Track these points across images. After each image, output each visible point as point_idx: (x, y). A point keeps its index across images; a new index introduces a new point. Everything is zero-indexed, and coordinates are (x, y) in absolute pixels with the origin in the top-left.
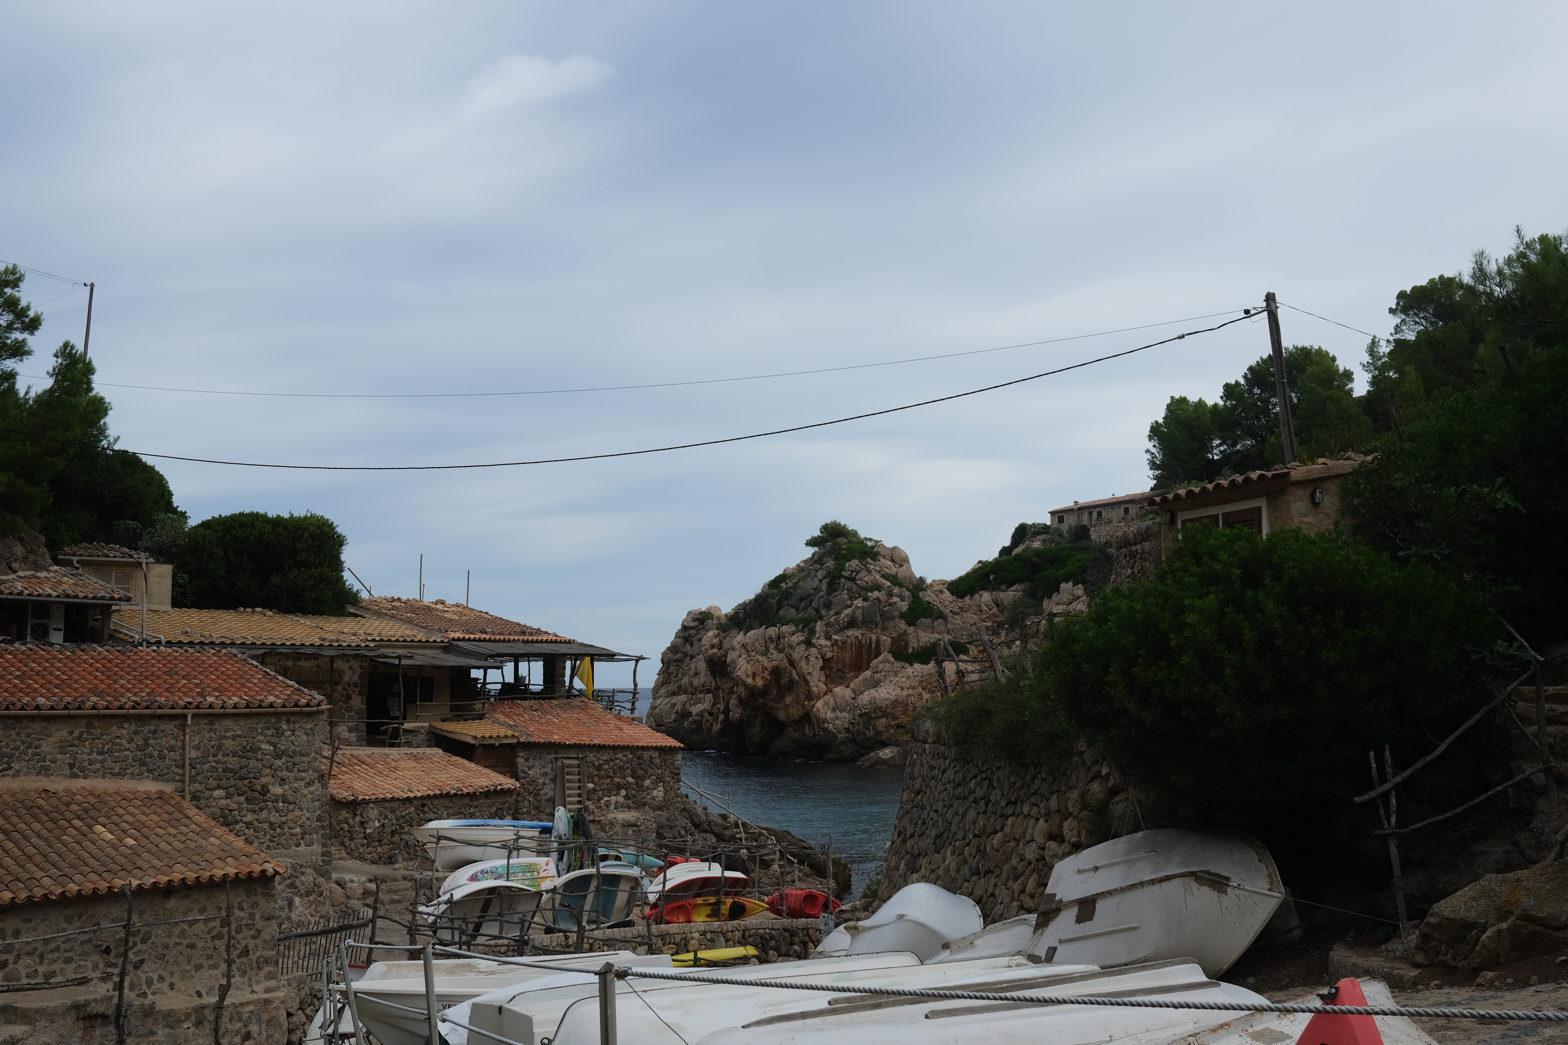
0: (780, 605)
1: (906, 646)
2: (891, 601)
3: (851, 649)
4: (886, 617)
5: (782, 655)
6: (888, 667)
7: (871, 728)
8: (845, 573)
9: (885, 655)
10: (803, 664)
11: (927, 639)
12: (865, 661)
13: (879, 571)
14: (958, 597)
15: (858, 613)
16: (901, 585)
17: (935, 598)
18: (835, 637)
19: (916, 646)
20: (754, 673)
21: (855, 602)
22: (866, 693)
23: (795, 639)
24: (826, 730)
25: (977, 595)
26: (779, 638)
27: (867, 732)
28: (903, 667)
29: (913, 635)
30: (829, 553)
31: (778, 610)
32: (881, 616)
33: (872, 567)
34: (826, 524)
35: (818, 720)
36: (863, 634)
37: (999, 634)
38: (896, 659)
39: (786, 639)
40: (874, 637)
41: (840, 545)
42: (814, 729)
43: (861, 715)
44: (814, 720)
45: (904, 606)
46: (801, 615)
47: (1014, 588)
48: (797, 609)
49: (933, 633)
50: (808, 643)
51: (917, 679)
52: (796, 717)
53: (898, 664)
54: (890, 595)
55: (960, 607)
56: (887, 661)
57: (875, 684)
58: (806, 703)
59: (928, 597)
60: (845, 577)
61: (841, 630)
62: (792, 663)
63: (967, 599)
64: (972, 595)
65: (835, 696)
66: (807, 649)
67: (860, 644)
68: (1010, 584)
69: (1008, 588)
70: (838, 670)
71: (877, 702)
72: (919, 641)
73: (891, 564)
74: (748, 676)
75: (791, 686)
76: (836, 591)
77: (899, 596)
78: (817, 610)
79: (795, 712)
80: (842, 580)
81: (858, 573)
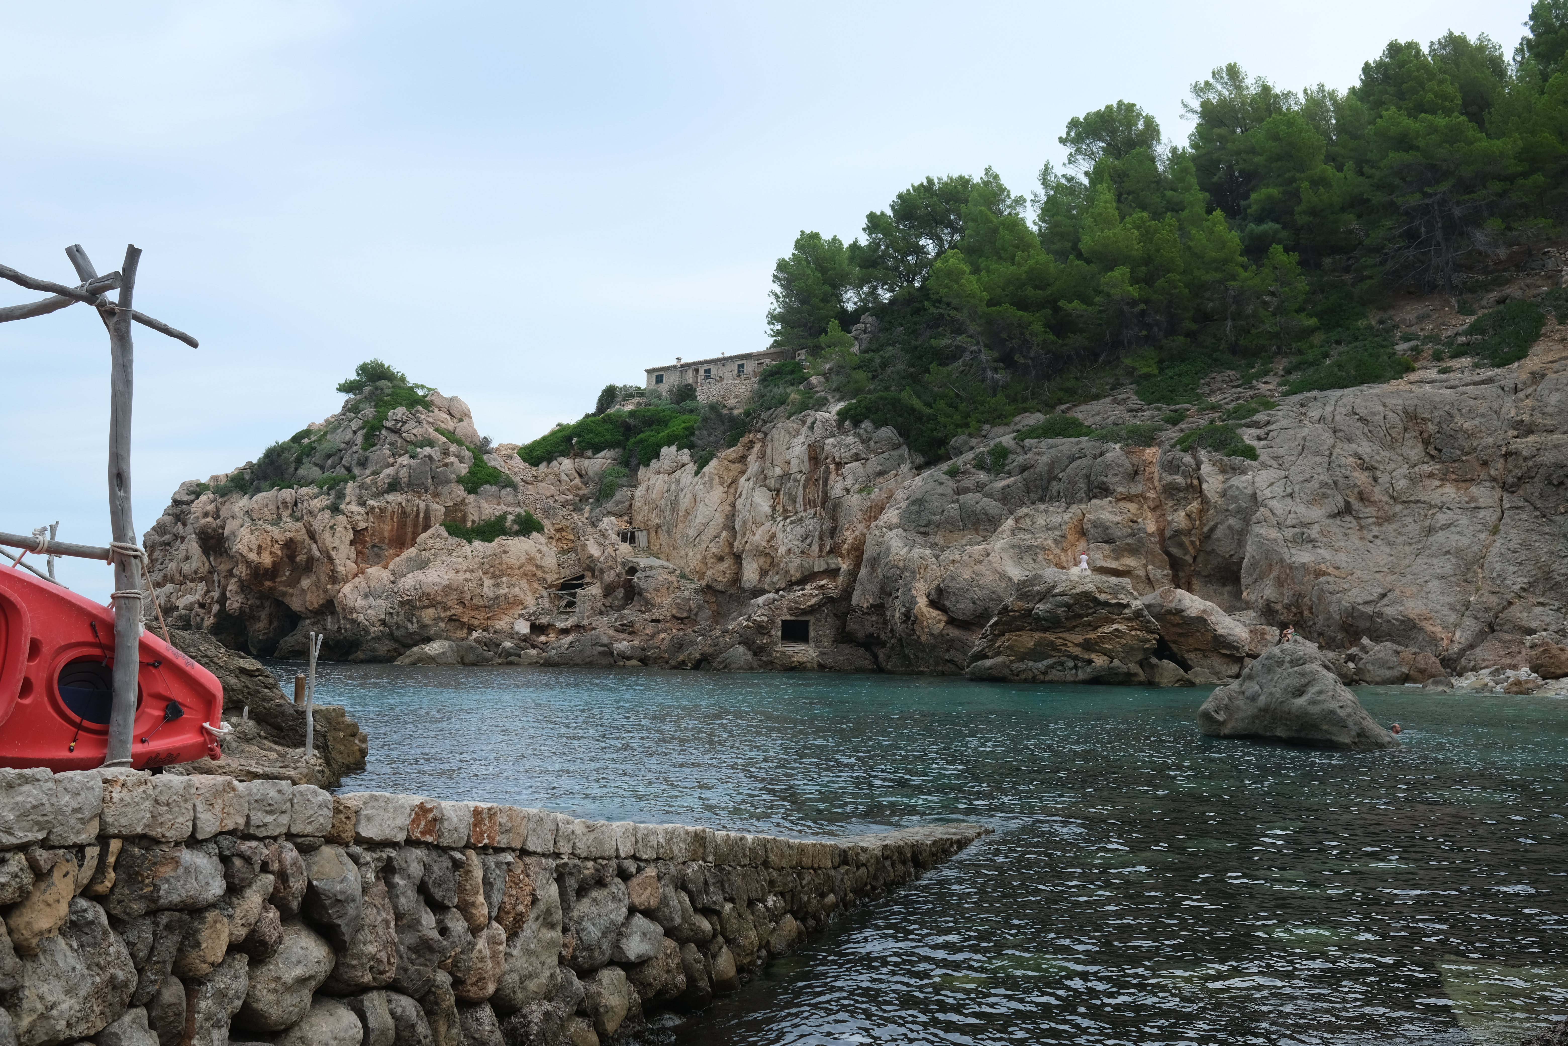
0: (299, 461)
1: (464, 519)
2: (447, 461)
3: (392, 519)
4: (439, 480)
5: (299, 525)
6: (439, 544)
7: (415, 620)
8: (386, 423)
9: (437, 528)
10: (327, 536)
11: (491, 510)
12: (409, 536)
13: (432, 424)
14: (532, 464)
15: (404, 474)
16: (459, 443)
17: (503, 464)
18: (370, 502)
19: (476, 519)
20: (260, 547)
21: (400, 460)
22: (410, 576)
23: (317, 503)
24: (354, 621)
25: (555, 463)
26: (296, 504)
27: (409, 625)
28: (459, 545)
29: (473, 505)
30: (368, 399)
31: (296, 469)
32: (433, 478)
33: (423, 417)
34: (365, 364)
35: (344, 610)
36: (408, 501)
37: (581, 510)
38: (450, 534)
39: (306, 504)
40: (422, 505)
41: (382, 389)
42: (339, 621)
43: (402, 604)
44: (339, 609)
45: (463, 469)
46: (326, 474)
47: (602, 454)
48: (322, 468)
49: (499, 504)
50: (335, 509)
51: (477, 559)
52: (316, 605)
53: (453, 541)
54: (446, 453)
55: (534, 476)
56: (439, 536)
57: (423, 565)
58: (329, 587)
59: (494, 461)
60: (387, 428)
61: (380, 494)
62: (312, 535)
63: (543, 467)
64: (549, 463)
65: (368, 580)
66: (332, 517)
67: (404, 512)
68: (597, 449)
69: (594, 454)
70: (374, 546)
71: (424, 588)
72: (480, 513)
73: (448, 418)
74: (251, 550)
75: (309, 566)
76: (374, 445)
77: (457, 456)
78: (349, 469)
79: (314, 600)
80: (384, 432)
81: (404, 423)
